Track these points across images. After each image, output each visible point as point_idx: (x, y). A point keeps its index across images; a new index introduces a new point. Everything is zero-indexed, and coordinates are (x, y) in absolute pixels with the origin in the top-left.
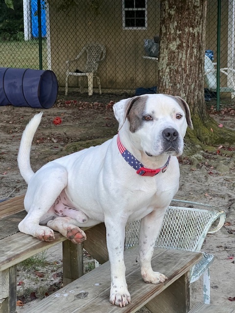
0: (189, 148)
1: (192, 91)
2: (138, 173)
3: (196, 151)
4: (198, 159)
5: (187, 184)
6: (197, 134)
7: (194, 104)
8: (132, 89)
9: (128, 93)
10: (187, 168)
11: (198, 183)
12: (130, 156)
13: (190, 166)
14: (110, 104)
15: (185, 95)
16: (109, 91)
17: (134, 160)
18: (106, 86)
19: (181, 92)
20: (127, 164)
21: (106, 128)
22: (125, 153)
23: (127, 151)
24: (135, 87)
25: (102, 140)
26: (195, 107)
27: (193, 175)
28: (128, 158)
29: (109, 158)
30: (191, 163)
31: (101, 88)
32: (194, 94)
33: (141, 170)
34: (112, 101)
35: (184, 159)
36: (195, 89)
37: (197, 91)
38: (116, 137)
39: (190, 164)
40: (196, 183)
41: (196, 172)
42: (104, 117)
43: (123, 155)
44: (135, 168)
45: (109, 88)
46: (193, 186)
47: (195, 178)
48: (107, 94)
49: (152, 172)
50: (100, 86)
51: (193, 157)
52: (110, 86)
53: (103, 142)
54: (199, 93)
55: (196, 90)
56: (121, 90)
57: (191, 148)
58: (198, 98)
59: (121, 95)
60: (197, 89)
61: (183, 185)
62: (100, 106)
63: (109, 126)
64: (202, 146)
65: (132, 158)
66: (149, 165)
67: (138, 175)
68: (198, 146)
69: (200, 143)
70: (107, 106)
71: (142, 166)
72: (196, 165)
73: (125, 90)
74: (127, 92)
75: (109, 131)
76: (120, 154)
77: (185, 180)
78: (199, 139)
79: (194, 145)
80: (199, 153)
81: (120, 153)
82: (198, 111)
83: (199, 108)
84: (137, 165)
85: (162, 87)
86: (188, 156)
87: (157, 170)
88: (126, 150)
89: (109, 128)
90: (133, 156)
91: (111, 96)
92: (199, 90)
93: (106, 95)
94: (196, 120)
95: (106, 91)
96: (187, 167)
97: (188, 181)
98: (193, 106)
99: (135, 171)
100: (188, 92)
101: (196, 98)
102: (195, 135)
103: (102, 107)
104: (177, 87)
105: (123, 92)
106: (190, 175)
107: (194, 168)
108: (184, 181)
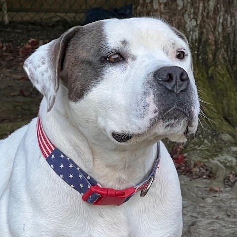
0: (206, 141)
1: (211, 14)
2: (85, 199)
3: (221, 149)
4: (226, 166)
5: (203, 222)
6: (223, 108)
7: (216, 42)
8: (77, 12)
9: (69, 20)
10: (201, 185)
11: (227, 219)
12: (66, 161)
13: (208, 181)
14: (28, 46)
15: (194, 23)
16: (27, 17)
17: (75, 171)
18: (18, 6)
19: (186, 16)
20: (59, 179)
21: (21, 99)
22: (53, 156)
23: (57, 152)
24: (84, 7)
25: (10, 126)
26: (217, 49)
27: (216, 202)
28: (62, 166)
29: (20, 169)
30: (211, 176)
31: (9, 10)
32: (215, 20)
33: (92, 193)
34: (32, 39)
35: (195, 165)
36: (216, 11)
37: (222, 13)
38: (35, 121)
39: (209, 177)
40: (222, 219)
41: (223, 195)
42: (15, 76)
43: (49, 160)
44: (77, 188)
45: (26, 11)
46: (216, 226)
47: (219, 208)
48: (21, 23)
49: (116, 195)
50: (5, 6)
51: (215, 161)
52: (29, 7)
53: (12, 131)
54: (225, 20)
55: (219, 12)
56: (52, 14)
57: (211, 142)
58: (224, 29)
59: (53, 26)
60: (223, 9)
61: (193, 224)
62: (6, 51)
63: (26, 94)
64: (234, 137)
65: (71, 166)
66: (108, 179)
67: (85, 204)
68: (226, 137)
69: (230, 129)
70: (21, 50)
71: (93, 182)
72: (221, 179)
73: (62, 15)
74: (66, 18)
75: (26, 107)
76: (43, 159)
77: (199, 213)
78: (227, 121)
79: (217, 135)
80: (228, 152)
81: (43, 156)
82: (224, 58)
83: (226, 51)
84: (83, 181)
85: (143, 6)
86: (205, 158)
87: (127, 189)
88: (56, 149)
89: (27, 99)
90: (71, 162)
91: (30, 27)
92: (226, 11)
93: (20, 26)
94: (221, 79)
95: (19, 17)
96: (202, 183)
97: (204, 216)
98: (213, 48)
99: (79, 195)
100: (203, 16)
101: (220, 29)
102: (218, 113)
103: (11, 52)
104: (177, 6)
105: (58, 19)
106: (209, 201)
107: (217, 185)
108: (195, 215)
